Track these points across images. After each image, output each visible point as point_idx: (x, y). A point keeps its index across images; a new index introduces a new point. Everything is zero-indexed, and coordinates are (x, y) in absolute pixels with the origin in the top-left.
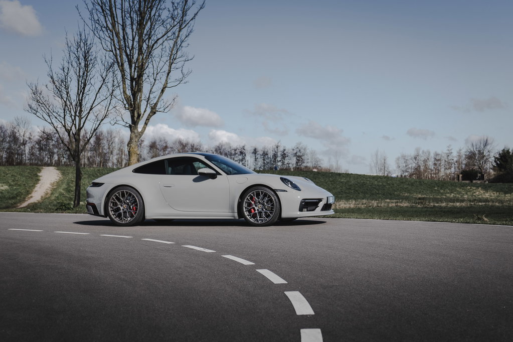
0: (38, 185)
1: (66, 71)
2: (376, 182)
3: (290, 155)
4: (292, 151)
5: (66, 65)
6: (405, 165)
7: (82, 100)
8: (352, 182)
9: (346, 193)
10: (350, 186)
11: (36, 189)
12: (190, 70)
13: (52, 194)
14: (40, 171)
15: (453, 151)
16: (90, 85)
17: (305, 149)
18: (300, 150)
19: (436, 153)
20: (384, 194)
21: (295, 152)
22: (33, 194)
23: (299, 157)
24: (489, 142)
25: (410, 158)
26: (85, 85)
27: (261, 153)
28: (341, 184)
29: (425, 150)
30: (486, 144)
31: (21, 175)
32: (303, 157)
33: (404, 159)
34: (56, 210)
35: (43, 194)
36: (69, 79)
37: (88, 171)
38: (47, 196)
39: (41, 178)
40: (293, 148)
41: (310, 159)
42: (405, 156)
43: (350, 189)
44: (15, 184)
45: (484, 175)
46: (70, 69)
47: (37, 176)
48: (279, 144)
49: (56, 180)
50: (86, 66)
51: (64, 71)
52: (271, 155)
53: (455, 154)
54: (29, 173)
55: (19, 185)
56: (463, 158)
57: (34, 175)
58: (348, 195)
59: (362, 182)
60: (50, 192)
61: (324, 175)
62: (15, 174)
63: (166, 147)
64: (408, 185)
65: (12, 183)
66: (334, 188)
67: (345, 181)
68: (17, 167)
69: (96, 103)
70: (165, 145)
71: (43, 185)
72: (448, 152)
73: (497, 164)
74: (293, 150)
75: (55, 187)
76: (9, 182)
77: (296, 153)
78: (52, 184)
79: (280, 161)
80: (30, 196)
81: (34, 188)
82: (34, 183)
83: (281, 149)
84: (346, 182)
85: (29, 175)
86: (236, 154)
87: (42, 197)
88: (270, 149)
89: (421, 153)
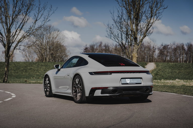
39: (146, 68)
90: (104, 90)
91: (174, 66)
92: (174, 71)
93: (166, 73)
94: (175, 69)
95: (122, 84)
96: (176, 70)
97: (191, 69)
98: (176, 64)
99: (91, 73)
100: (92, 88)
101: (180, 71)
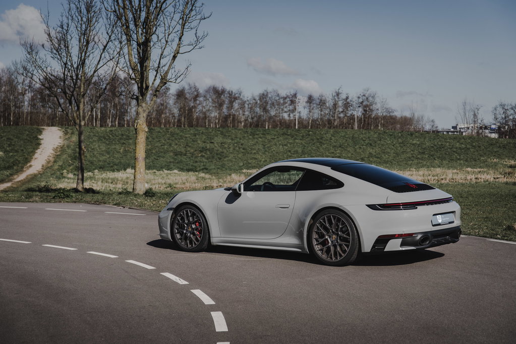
0: (38, 151)
1: (65, 28)
2: (458, 144)
3: (354, 103)
4: (357, 99)
5: (65, 20)
6: (504, 116)
7: (85, 60)
8: (428, 144)
9: (417, 158)
10: (424, 149)
11: (36, 156)
12: (206, 34)
13: (55, 162)
14: (40, 132)
16: (93, 43)
17: (373, 97)
18: (367, 98)
20: (466, 161)
21: (361, 100)
22: (33, 163)
23: (366, 106)
25: (510, 107)
26: (88, 43)
27: (318, 101)
28: (413, 147)
31: (18, 137)
32: (371, 107)
33: (503, 108)
34: (54, 198)
35: (44, 163)
36: (69, 37)
37: (98, 133)
38: (49, 165)
39: (42, 142)
40: (358, 95)
41: (380, 109)
42: (504, 105)
43: (423, 153)
44: (12, 150)
46: (70, 24)
47: (38, 139)
48: (340, 91)
49: (60, 144)
50: (89, 21)
51: (62, 28)
52: (330, 103)
54: (27, 135)
55: (17, 151)
57: (34, 137)
58: (421, 161)
59: (440, 143)
60: (52, 159)
61: (391, 135)
62: (12, 137)
63: (197, 96)
64: (500, 147)
65: (8, 149)
66: (403, 152)
67: (418, 143)
68: (13, 127)
69: (101, 63)
70: (195, 93)
71: (44, 151)
74: (359, 98)
75: (59, 153)
76: (4, 148)
77: (363, 102)
78: (55, 150)
79: (342, 112)
80: (28, 165)
81: (34, 155)
82: (34, 149)
83: (343, 96)
84: (419, 145)
85: (28, 138)
86: (285, 103)
87: (43, 166)
88: (328, 97)
90: (407, 239)
91: (109, 137)
92: (113, 147)
93: (95, 153)
94: (114, 142)
95: (434, 226)
96: (117, 147)
97: (150, 142)
98: (112, 131)
99: (373, 207)
100: (379, 236)
101: (127, 149)
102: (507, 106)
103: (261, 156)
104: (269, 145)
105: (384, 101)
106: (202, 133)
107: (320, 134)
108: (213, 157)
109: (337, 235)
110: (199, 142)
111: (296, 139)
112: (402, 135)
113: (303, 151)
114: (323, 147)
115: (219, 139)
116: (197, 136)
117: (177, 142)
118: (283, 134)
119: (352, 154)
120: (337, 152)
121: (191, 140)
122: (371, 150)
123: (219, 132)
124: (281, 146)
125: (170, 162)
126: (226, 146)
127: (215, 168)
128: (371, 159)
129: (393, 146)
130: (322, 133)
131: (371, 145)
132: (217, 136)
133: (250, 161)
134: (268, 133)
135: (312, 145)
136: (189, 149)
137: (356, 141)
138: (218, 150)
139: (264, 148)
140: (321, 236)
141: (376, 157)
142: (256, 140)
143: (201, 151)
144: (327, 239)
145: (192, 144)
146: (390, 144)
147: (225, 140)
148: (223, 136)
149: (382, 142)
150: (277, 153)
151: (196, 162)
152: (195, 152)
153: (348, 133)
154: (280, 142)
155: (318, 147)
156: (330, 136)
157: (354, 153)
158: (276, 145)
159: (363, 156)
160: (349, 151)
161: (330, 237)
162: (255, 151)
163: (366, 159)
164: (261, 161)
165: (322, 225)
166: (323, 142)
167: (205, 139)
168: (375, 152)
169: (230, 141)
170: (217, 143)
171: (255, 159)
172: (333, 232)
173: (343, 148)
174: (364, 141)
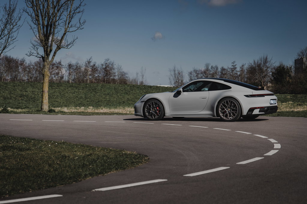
15: (236, 66)
18: (108, 66)
19: (223, 68)
21: (104, 67)
23: (108, 71)
24: (268, 60)
25: (201, 72)
29: (214, 66)
30: (265, 61)
32: (111, 72)
33: (196, 73)
40: (102, 63)
41: (117, 73)
42: (197, 71)
45: (264, 87)
48: (91, 60)
53: (238, 69)
56: (245, 73)
72: (233, 67)
73: (274, 78)
89: (210, 68)
90: (261, 109)
95: (271, 104)
99: (247, 96)
100: (251, 108)
102: (199, 72)
103: (60, 100)
104: (63, 93)
105: (120, 67)
106: (18, 85)
107: (94, 86)
108: (29, 100)
109: (231, 108)
110: (18, 91)
111: (80, 89)
112: (145, 88)
113: (85, 97)
114: (98, 94)
115: (30, 89)
116: (16, 87)
117: (3, 91)
118: (70, 86)
119: (117, 99)
120: (107, 97)
121: (12, 90)
122: (128, 97)
123: (29, 85)
124: (71, 94)
125: (3, 103)
126: (36, 93)
127: (33, 107)
128: (129, 102)
129: (141, 94)
130: (95, 86)
131: (127, 93)
132: (28, 87)
133: (54, 103)
134: (60, 86)
135: (90, 93)
136: (12, 95)
137: (117, 91)
138: (32, 96)
139: (61, 95)
140: (223, 109)
141: (132, 101)
142: (54, 90)
143: (21, 97)
144: (226, 111)
145: (14, 92)
146: (138, 93)
147: (34, 90)
148: (32, 87)
149: (134, 92)
150: (69, 98)
151: (19, 103)
152: (17, 97)
153: (111, 86)
154: (70, 91)
155: (94, 95)
156: (100, 88)
157: (118, 98)
158: (67, 93)
159: (124, 100)
160: (114, 97)
161: (227, 109)
162: (55, 97)
163: (126, 102)
164: (60, 103)
165: (223, 104)
166: (97, 91)
167: (21, 89)
168: (131, 98)
169: (38, 90)
170: (30, 91)
171: (57, 101)
172: (228, 107)
173: (110, 95)
174: (122, 91)
